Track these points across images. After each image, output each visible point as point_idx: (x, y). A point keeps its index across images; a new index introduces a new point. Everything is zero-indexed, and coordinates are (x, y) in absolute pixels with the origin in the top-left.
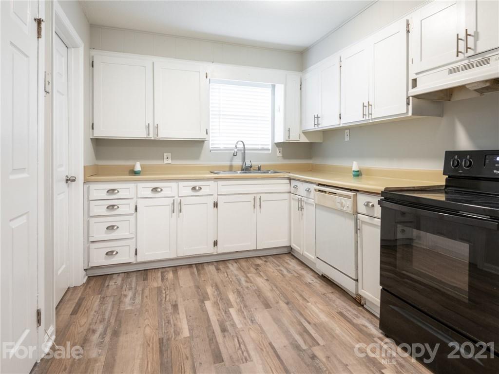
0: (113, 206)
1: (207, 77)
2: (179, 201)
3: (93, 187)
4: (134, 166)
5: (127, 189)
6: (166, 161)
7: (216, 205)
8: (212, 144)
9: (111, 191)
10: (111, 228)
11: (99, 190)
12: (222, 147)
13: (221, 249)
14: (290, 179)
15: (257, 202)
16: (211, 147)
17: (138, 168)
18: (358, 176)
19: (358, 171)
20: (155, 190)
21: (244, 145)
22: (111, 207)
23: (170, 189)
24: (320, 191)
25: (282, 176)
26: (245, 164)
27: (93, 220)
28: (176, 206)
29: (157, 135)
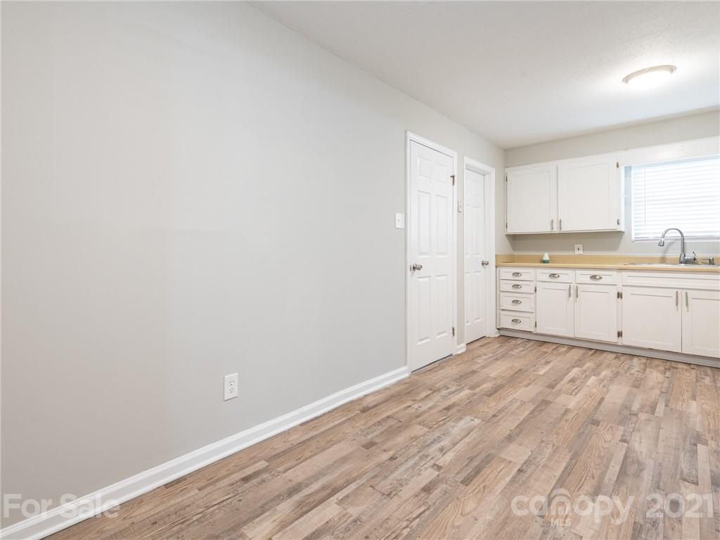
0: (518, 285)
2: (575, 288)
3: (502, 270)
4: (543, 256)
5: (528, 273)
6: (577, 252)
7: (619, 295)
8: (636, 234)
9: (516, 274)
10: (516, 302)
11: (507, 272)
12: (651, 236)
13: (625, 341)
16: (633, 237)
17: (546, 257)
20: (553, 275)
21: (681, 234)
22: (516, 286)
23: (567, 276)
26: (684, 257)
27: (502, 294)
28: (572, 292)
29: (561, 229)
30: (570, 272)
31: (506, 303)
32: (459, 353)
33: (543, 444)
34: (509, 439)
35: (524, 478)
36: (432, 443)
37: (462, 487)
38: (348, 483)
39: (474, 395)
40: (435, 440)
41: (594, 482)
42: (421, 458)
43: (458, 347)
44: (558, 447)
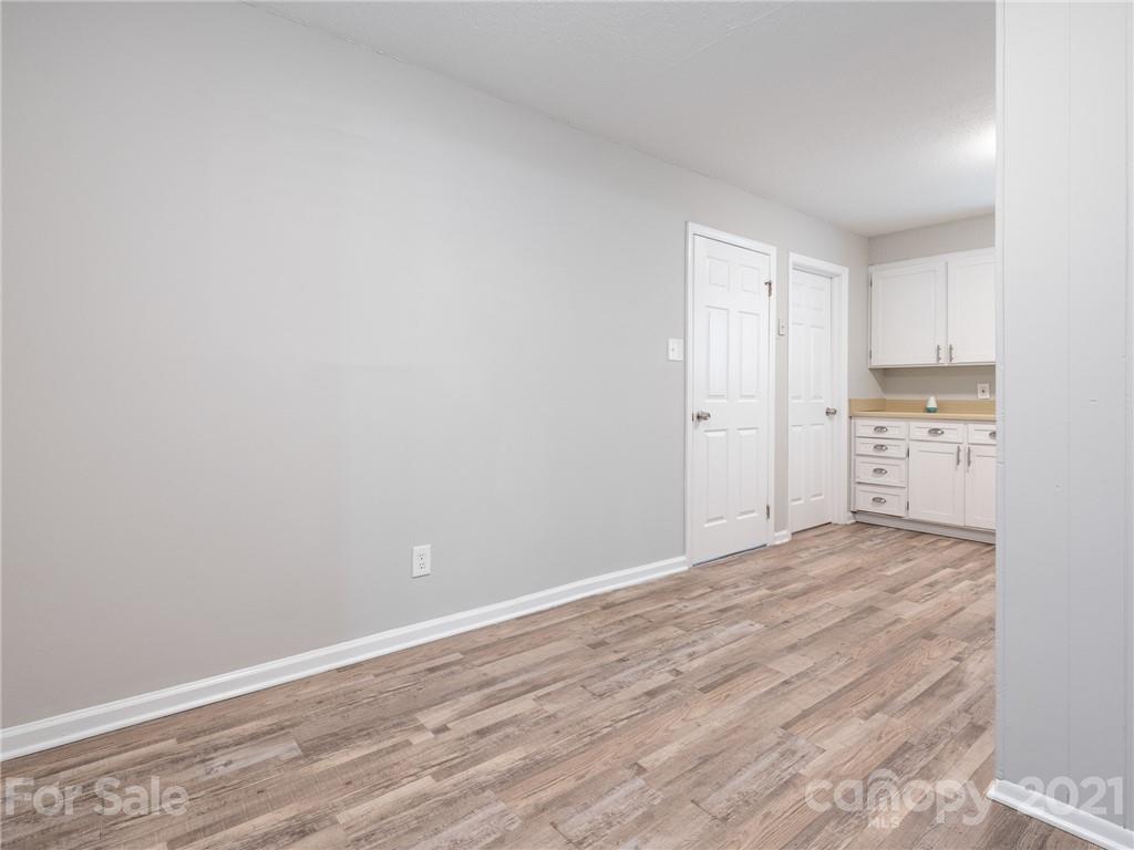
0: (882, 446)
2: (966, 450)
3: (859, 422)
4: (927, 401)
5: (897, 428)
6: (981, 396)
9: (880, 429)
10: (879, 471)
11: (865, 426)
17: (932, 403)
20: (934, 431)
22: (879, 447)
23: (956, 433)
27: (859, 459)
28: (961, 458)
29: (951, 359)
30: (960, 426)
31: (865, 472)
32: (778, 543)
33: (837, 657)
34: (793, 648)
35: (785, 691)
36: (683, 647)
37: (698, 694)
38: (555, 681)
39: (772, 596)
40: (688, 644)
41: (879, 700)
42: (659, 662)
43: (776, 534)
44: (857, 660)
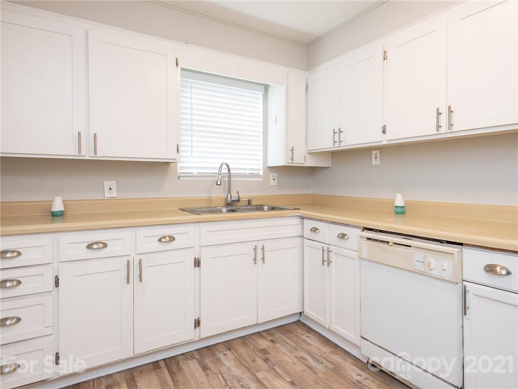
1: (177, 65)
2: (136, 262)
4: (52, 204)
6: (108, 194)
7: (197, 263)
8: (181, 168)
12: (195, 172)
13: (206, 330)
14: (303, 218)
15: (259, 255)
16: (179, 171)
17: (58, 206)
18: (403, 213)
19: (403, 207)
20: (95, 246)
21: (229, 170)
23: (122, 243)
24: (369, 239)
25: (292, 215)
26: (231, 197)
29: (95, 151)
30: (126, 235)
